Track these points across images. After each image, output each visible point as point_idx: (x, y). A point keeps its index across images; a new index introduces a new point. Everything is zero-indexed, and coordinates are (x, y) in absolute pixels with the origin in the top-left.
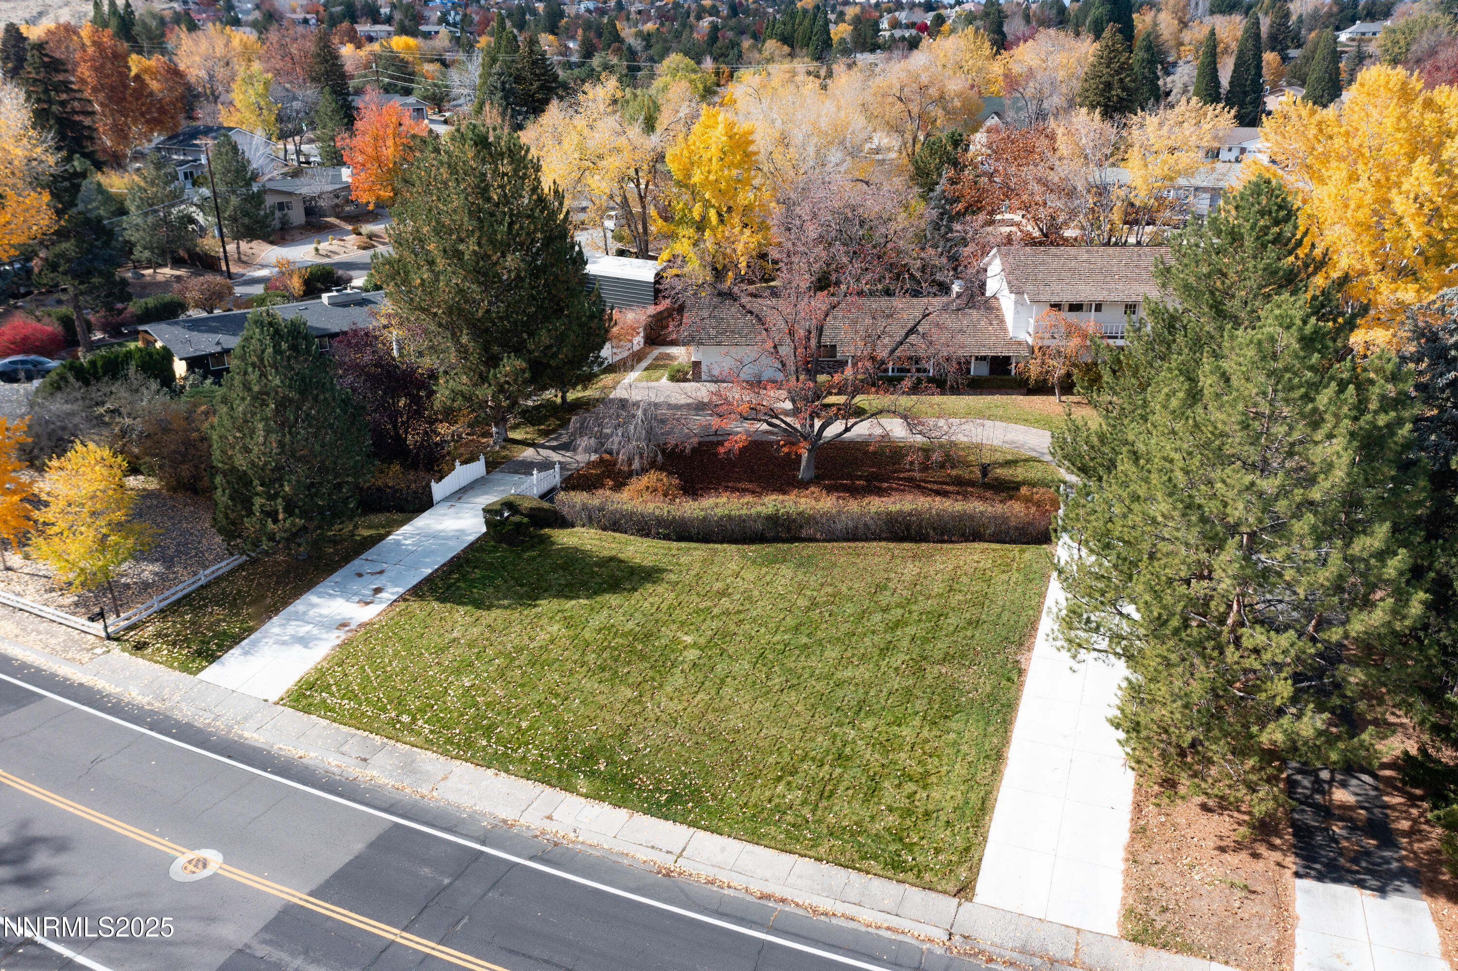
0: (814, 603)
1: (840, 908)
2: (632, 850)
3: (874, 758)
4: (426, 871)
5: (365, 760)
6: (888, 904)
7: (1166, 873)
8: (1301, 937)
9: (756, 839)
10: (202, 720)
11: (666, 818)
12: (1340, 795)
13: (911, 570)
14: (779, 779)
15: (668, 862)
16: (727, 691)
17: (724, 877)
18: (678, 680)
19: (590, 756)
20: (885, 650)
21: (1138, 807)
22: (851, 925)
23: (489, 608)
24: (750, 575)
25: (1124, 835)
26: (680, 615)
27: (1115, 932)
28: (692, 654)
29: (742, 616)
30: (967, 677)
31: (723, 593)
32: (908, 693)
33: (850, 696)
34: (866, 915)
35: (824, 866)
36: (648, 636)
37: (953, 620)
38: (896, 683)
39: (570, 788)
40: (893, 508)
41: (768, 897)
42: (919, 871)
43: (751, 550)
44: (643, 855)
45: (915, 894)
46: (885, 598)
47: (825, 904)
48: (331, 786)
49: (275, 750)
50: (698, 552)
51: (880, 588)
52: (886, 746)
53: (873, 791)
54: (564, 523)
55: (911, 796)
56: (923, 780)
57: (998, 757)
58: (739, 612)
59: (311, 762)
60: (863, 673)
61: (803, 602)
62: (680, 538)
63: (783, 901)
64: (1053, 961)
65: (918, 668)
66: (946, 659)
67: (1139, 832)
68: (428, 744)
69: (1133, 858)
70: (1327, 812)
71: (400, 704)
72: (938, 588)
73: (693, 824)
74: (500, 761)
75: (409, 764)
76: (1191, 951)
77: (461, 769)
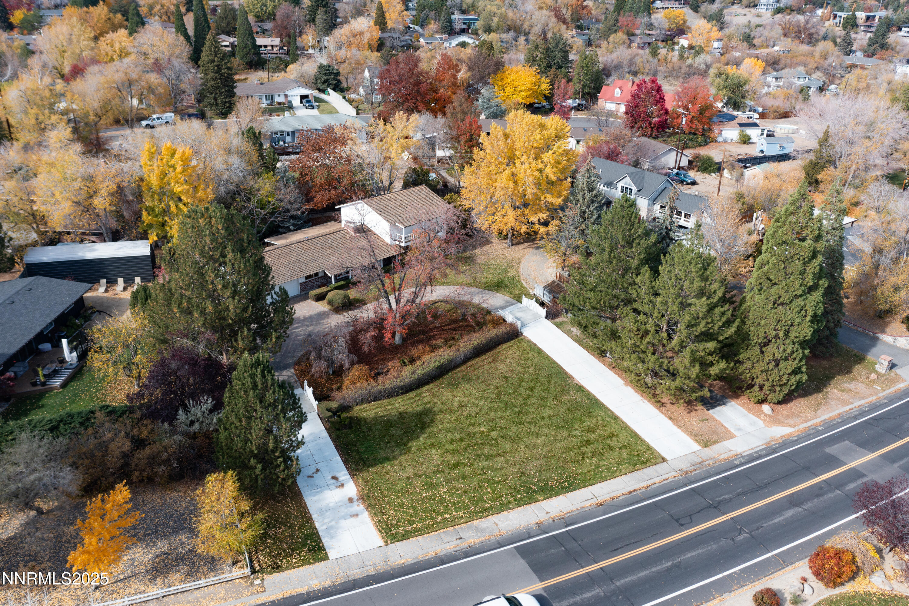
1: (649, 483)
2: (582, 505)
3: (595, 437)
4: (552, 551)
5: (461, 538)
6: (656, 474)
7: (689, 427)
8: (726, 425)
10: (371, 571)
11: (575, 490)
13: (501, 366)
14: (583, 458)
15: (595, 501)
16: (526, 440)
17: (613, 495)
18: (507, 447)
19: (526, 487)
20: (543, 400)
21: (661, 412)
22: (657, 485)
23: (395, 458)
24: (458, 394)
25: (670, 422)
26: (465, 422)
27: (699, 448)
29: (484, 411)
30: (575, 397)
31: (463, 406)
32: (570, 411)
33: (558, 420)
34: (656, 480)
35: (629, 475)
36: (470, 436)
37: (543, 379)
38: (562, 409)
39: (537, 501)
41: (630, 492)
42: (648, 460)
43: (439, 384)
44: (588, 504)
45: (656, 467)
46: (513, 381)
47: (645, 484)
48: (467, 554)
49: (420, 558)
51: (505, 378)
52: (591, 431)
55: (618, 441)
56: (614, 435)
57: (617, 418)
58: (481, 410)
59: (443, 553)
60: (549, 411)
61: (493, 396)
62: (407, 392)
63: (635, 491)
64: (700, 463)
65: (559, 400)
66: (561, 393)
67: (670, 418)
68: (471, 518)
69: (679, 427)
71: (436, 513)
72: (520, 369)
73: (585, 487)
74: (503, 507)
75: (477, 529)
76: (716, 442)
77: (495, 518)
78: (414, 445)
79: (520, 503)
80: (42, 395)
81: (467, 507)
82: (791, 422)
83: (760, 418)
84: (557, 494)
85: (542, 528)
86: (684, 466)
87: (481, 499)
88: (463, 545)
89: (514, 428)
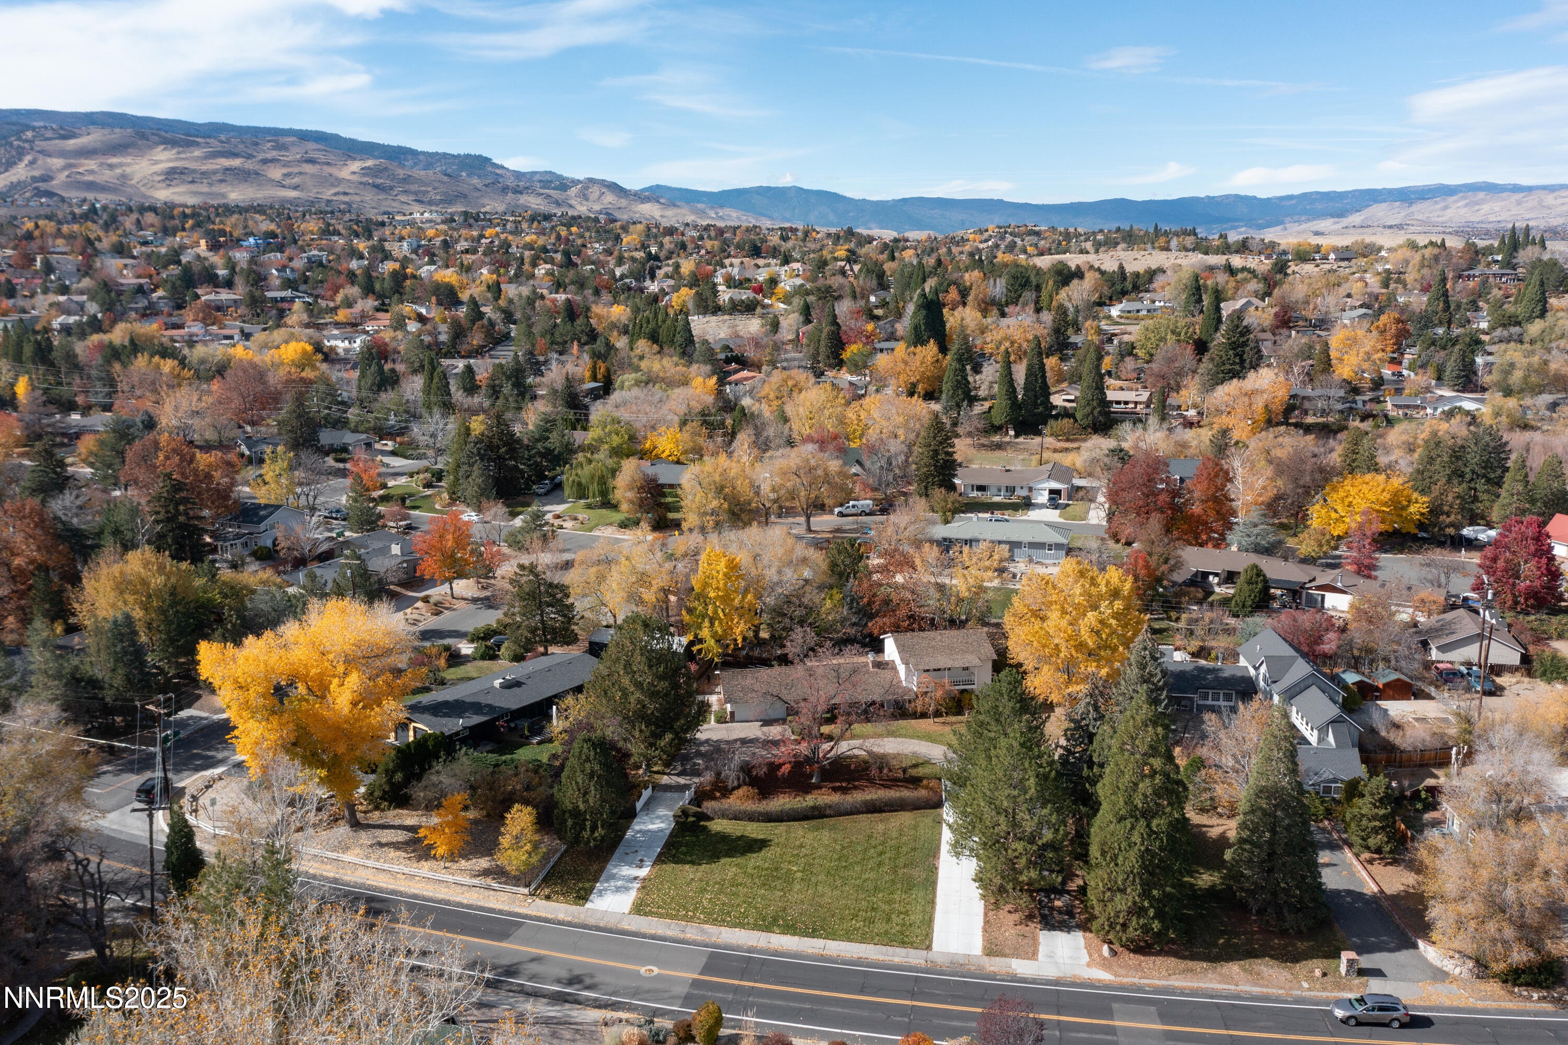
0: (843, 848)
1: (887, 957)
2: (805, 948)
3: (887, 908)
4: (736, 964)
5: (683, 930)
6: (904, 955)
7: (996, 934)
8: (1041, 948)
9: (850, 940)
10: (602, 924)
11: (813, 937)
12: (1058, 903)
13: (881, 827)
14: (852, 918)
15: (821, 950)
16: (820, 888)
17: (842, 953)
18: (797, 887)
19: (775, 919)
20: (880, 864)
21: (986, 914)
22: (894, 962)
23: (699, 864)
24: (810, 836)
25: (981, 923)
26: (787, 858)
27: (979, 953)
28: (799, 875)
29: (813, 856)
30: (915, 872)
31: (801, 846)
32: (893, 881)
33: (870, 885)
35: (878, 946)
36: (777, 869)
37: (905, 849)
38: (887, 878)
39: (771, 931)
40: (869, 797)
41: (861, 957)
42: (911, 943)
43: (805, 824)
45: (912, 951)
46: (873, 842)
47: (881, 956)
48: (674, 941)
49: (641, 930)
50: (781, 828)
51: (870, 837)
52: (889, 902)
53: (889, 920)
54: (710, 819)
55: (903, 919)
56: (906, 913)
57: (933, 902)
58: (812, 854)
59: (660, 933)
60: (872, 875)
61: (838, 847)
62: (770, 821)
63: (866, 957)
64: (961, 963)
65: (894, 870)
66: (905, 866)
67: (987, 922)
68: (706, 922)
69: (985, 930)
70: (1052, 909)
71: (685, 908)
72: (895, 835)
73: (825, 938)
74: (742, 926)
75: (702, 931)
76: (1006, 956)
77: (724, 930)
78: (724, 860)
79: (756, 927)
80: (521, 746)
81: (710, 914)
82: (1123, 972)
83: (1090, 955)
84: (794, 934)
85: (751, 950)
86: (940, 960)
87: (729, 913)
88: (682, 936)
89: (822, 877)
